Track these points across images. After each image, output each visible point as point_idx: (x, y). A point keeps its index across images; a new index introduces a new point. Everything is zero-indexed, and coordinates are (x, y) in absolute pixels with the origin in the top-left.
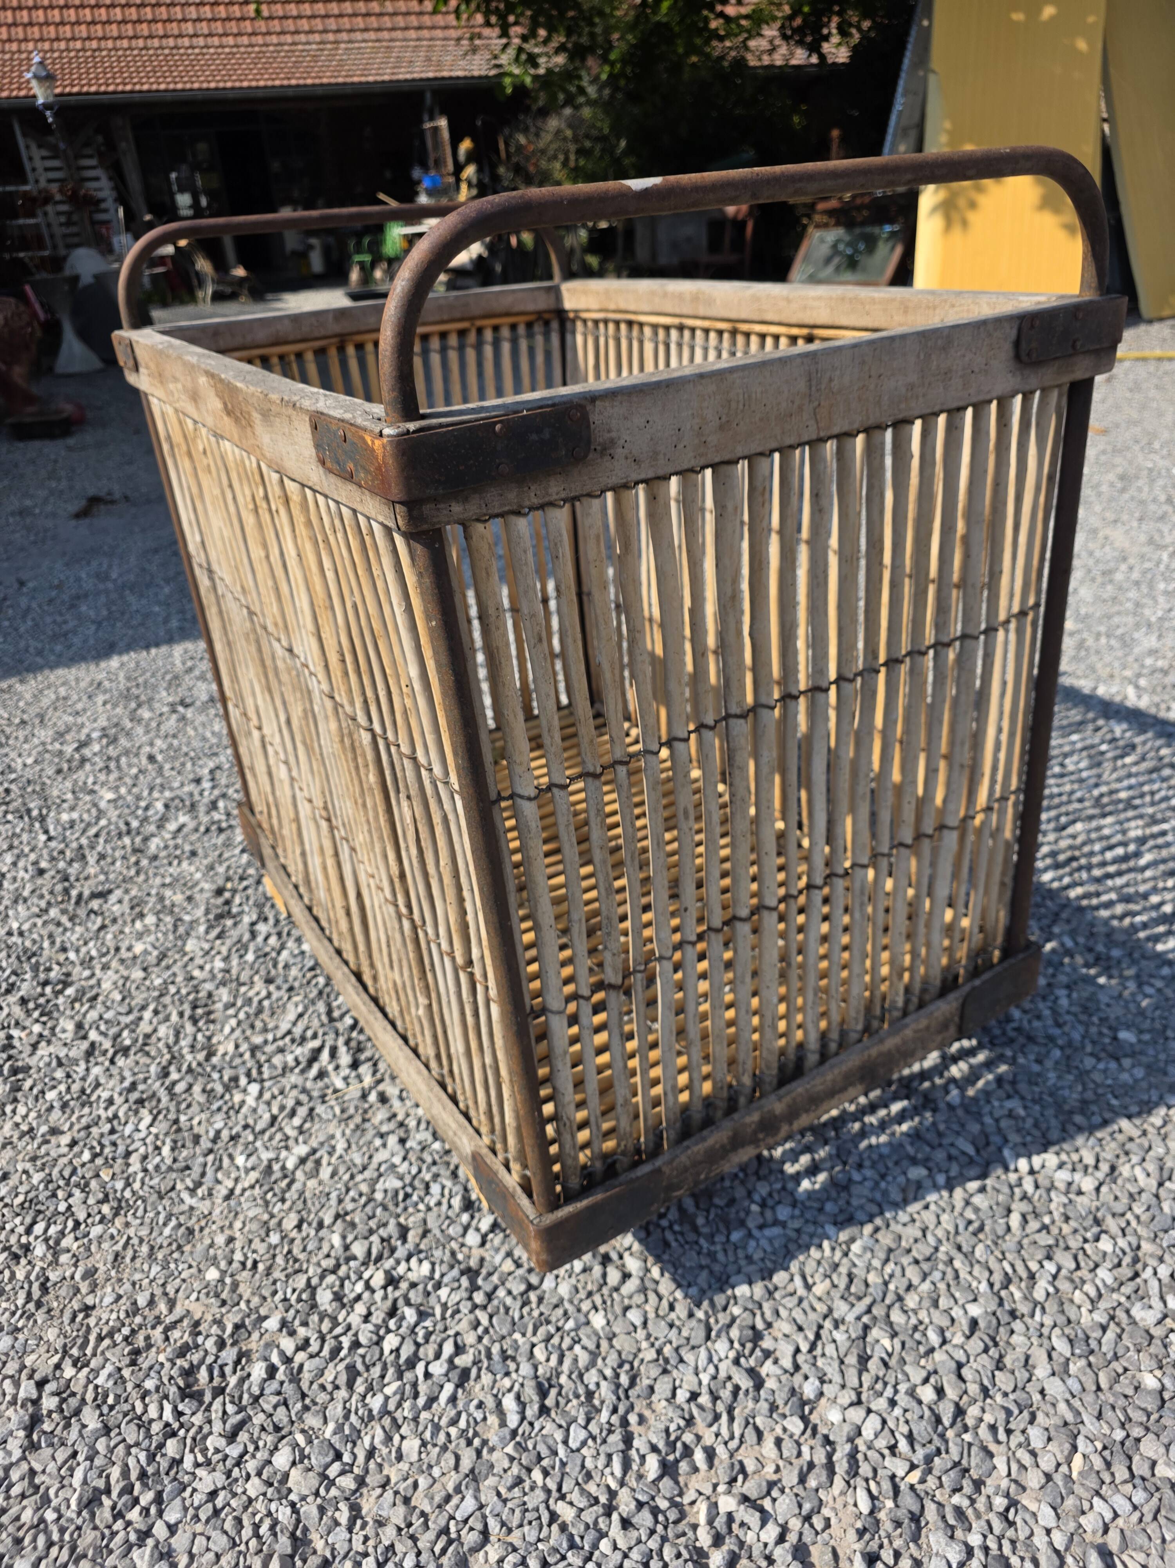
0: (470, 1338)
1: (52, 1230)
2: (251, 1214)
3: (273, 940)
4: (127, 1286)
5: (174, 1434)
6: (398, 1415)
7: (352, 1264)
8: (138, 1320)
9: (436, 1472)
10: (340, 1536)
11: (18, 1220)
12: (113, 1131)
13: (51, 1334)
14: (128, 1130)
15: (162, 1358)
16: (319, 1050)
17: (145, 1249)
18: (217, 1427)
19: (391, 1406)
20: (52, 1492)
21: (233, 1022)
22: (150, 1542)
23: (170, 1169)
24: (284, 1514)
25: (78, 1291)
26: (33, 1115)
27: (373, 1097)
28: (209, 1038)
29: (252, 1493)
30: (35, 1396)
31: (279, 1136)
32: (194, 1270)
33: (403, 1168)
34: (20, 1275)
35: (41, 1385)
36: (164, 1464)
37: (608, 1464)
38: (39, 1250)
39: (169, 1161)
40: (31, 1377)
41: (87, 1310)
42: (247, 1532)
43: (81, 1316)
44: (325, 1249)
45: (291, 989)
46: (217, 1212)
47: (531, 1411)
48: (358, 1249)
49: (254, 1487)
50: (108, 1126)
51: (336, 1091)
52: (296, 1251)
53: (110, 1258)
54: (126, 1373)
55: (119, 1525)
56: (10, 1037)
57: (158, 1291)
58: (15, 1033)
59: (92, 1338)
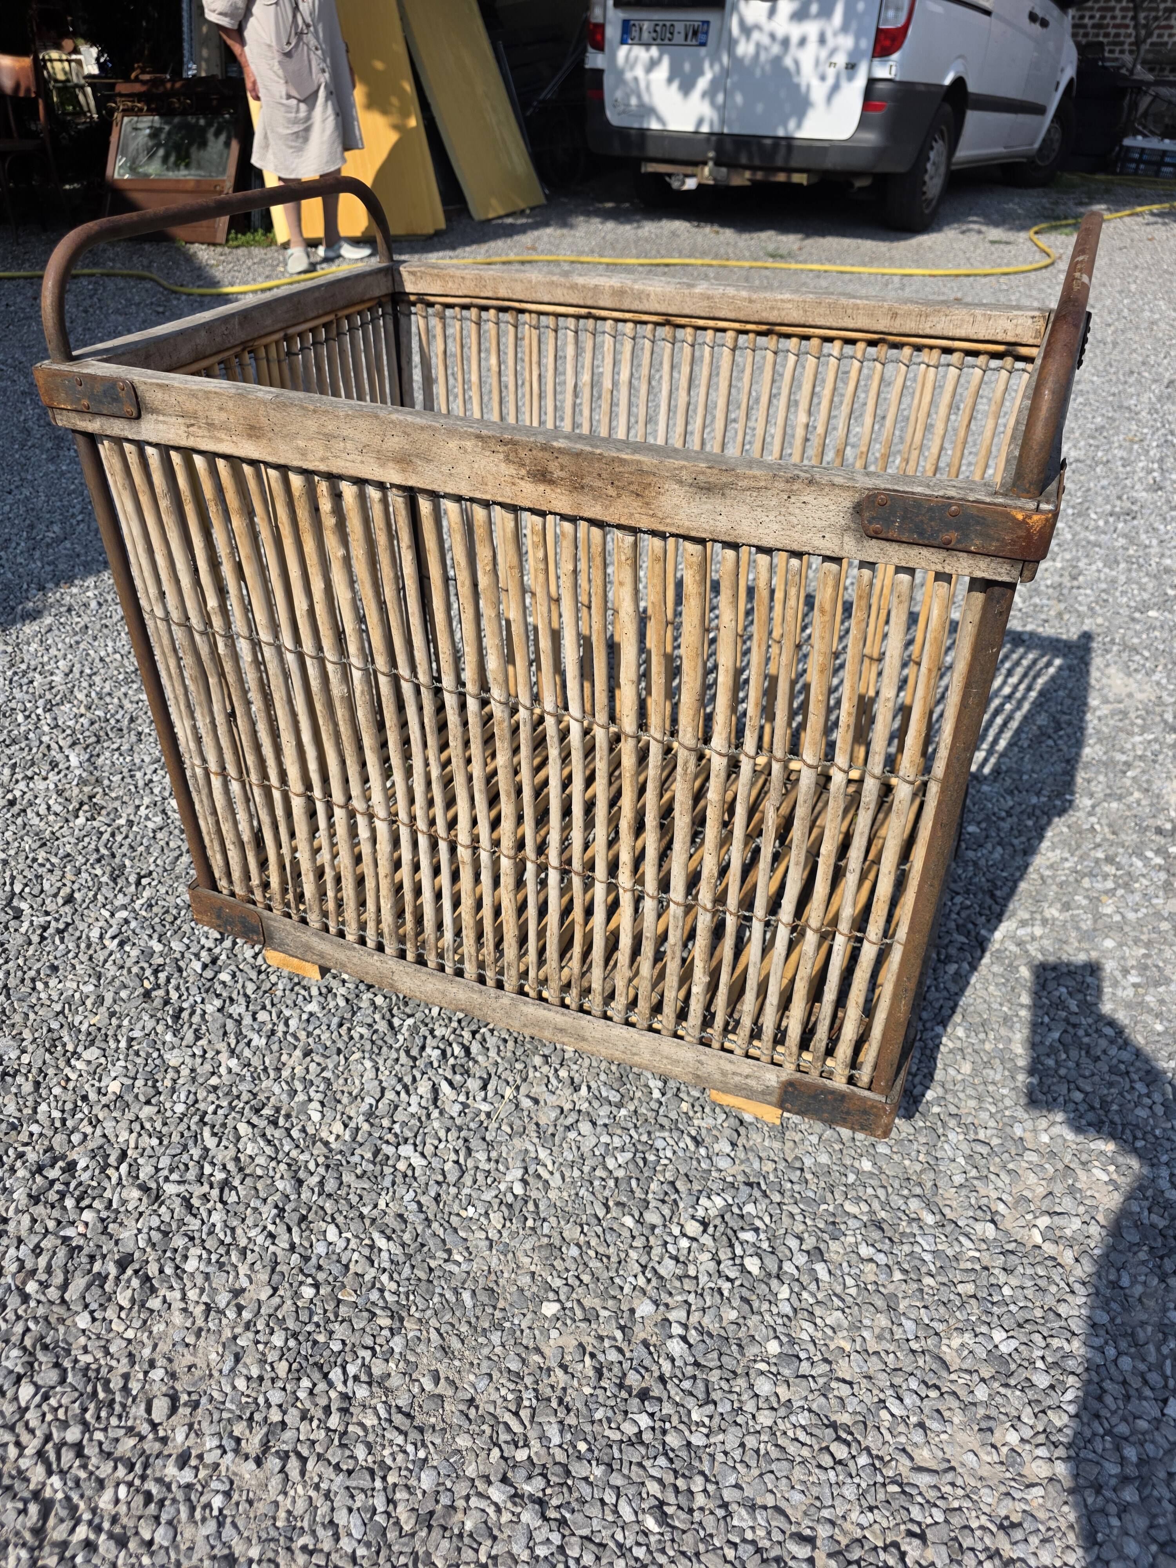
0: (799, 1228)
1: (352, 1370)
2: (528, 1246)
3: (262, 1016)
4: (485, 1364)
5: (664, 1432)
6: (804, 1305)
7: (657, 1231)
8: (528, 1380)
9: (867, 1322)
10: (852, 1404)
11: (306, 1383)
12: (306, 1259)
13: (463, 1442)
14: (320, 1248)
15: (587, 1390)
16: (435, 1089)
17: (464, 1328)
18: (690, 1403)
19: (796, 1304)
20: (619, 1537)
21: (315, 1105)
22: (733, 1507)
23: (409, 1257)
24: (803, 1419)
25: (441, 1397)
26: (192, 1294)
27: (526, 1103)
28: (304, 1130)
29: (769, 1422)
30: (513, 1491)
31: (480, 1176)
32: (530, 1316)
33: (617, 1142)
34: (370, 1421)
35: (504, 1480)
36: (684, 1454)
37: (962, 1245)
38: (362, 1392)
39: (396, 1250)
40: (490, 1483)
41: (471, 1401)
42: (792, 1449)
43: (472, 1411)
44: (626, 1234)
45: (339, 1051)
46: (494, 1262)
47: (886, 1246)
48: (652, 1217)
49: (765, 1419)
50: (295, 1259)
51: (488, 1115)
52: (601, 1250)
53: (439, 1355)
54: (571, 1420)
55: (697, 1515)
56: (66, 1240)
57: (521, 1350)
58: (70, 1232)
59: (508, 1418)
